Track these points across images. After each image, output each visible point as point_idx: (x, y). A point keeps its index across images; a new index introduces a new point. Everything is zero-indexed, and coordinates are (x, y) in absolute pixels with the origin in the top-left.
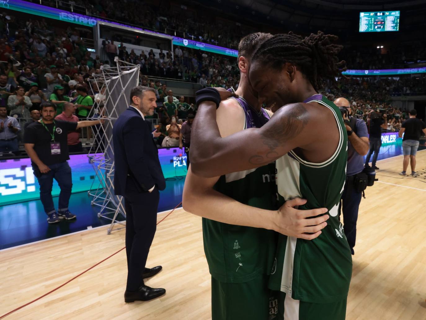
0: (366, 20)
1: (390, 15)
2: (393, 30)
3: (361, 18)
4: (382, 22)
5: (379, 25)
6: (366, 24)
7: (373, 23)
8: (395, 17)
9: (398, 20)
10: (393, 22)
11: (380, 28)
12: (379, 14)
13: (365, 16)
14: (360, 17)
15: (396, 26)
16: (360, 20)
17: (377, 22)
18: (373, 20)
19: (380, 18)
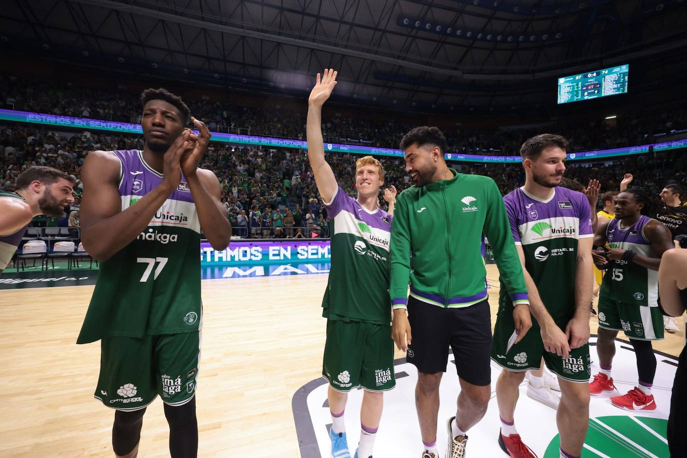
0: (568, 87)
1: (609, 73)
2: (617, 93)
3: (560, 86)
4: (595, 85)
5: (591, 89)
6: (568, 93)
7: (580, 89)
8: (620, 74)
9: (626, 78)
10: (617, 82)
11: (594, 93)
12: (590, 75)
13: (566, 82)
14: (559, 84)
15: (623, 86)
16: (559, 88)
17: (587, 86)
18: (580, 86)
19: (592, 80)
